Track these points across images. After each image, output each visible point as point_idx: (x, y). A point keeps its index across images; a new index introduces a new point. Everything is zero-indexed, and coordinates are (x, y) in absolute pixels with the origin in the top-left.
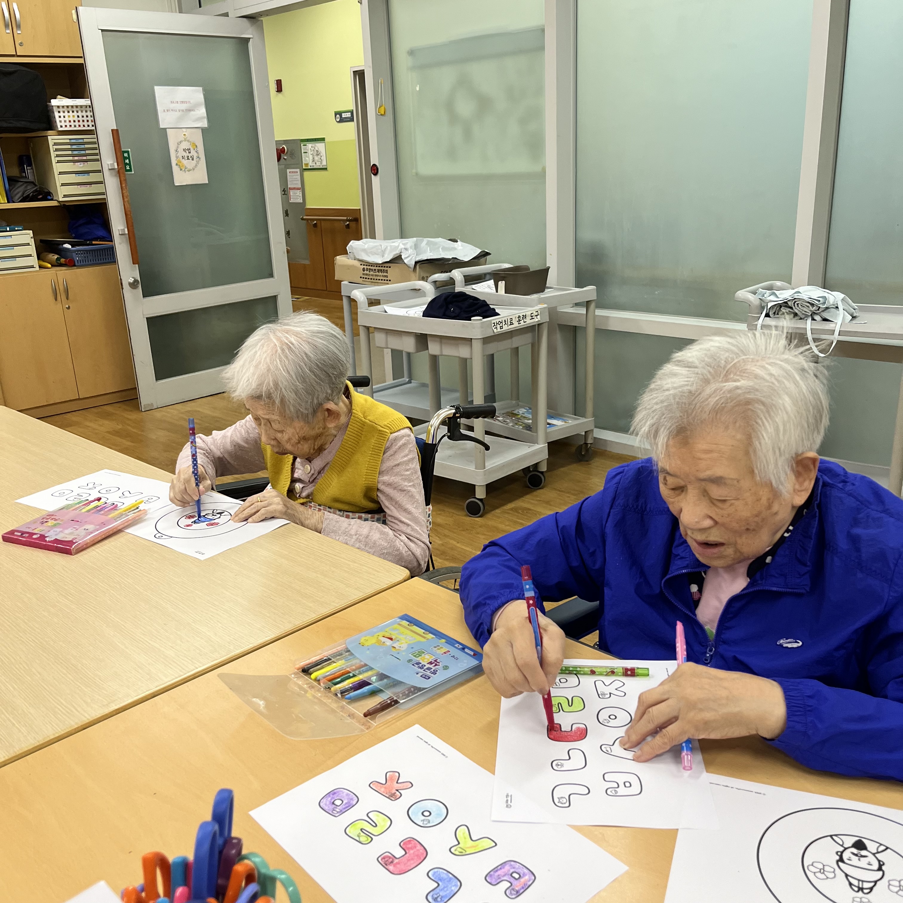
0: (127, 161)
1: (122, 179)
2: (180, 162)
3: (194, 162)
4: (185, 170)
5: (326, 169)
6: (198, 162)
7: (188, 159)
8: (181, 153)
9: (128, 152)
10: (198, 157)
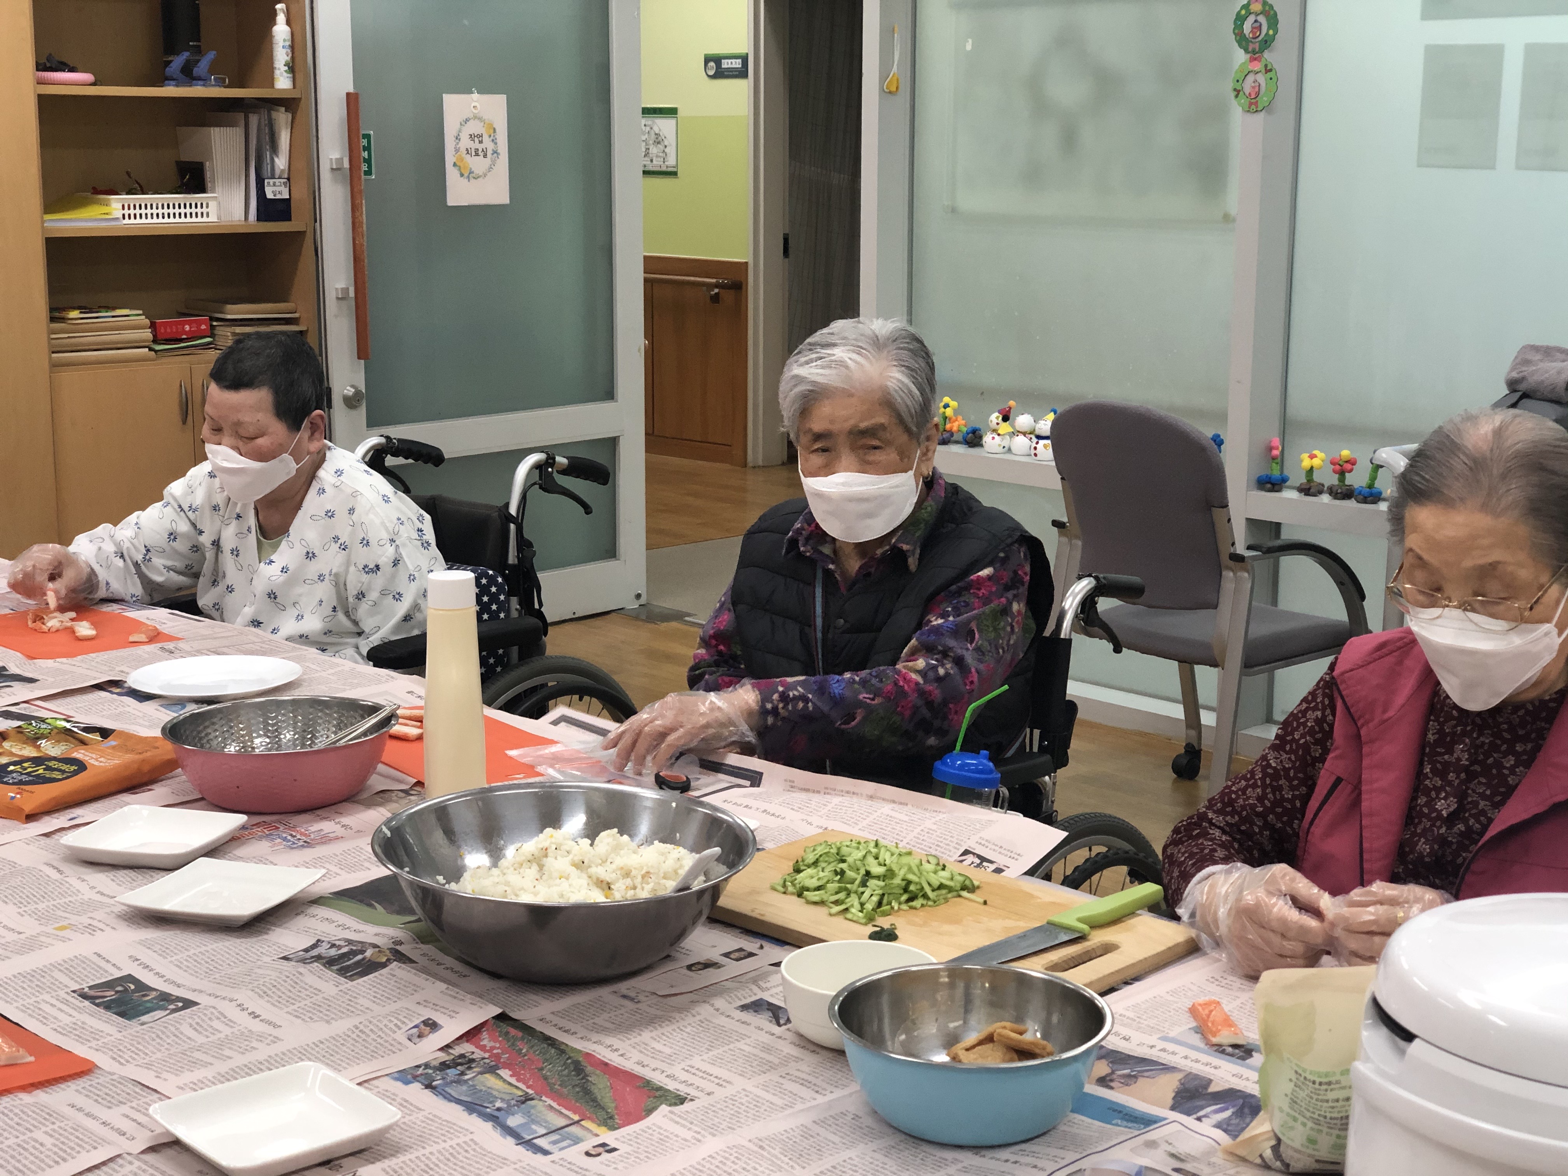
0: (366, 155)
1: (355, 190)
2: (462, 160)
3: (488, 161)
4: (468, 177)
5: (674, 174)
6: (494, 163)
7: (477, 155)
8: (465, 142)
9: (367, 137)
10: (495, 152)
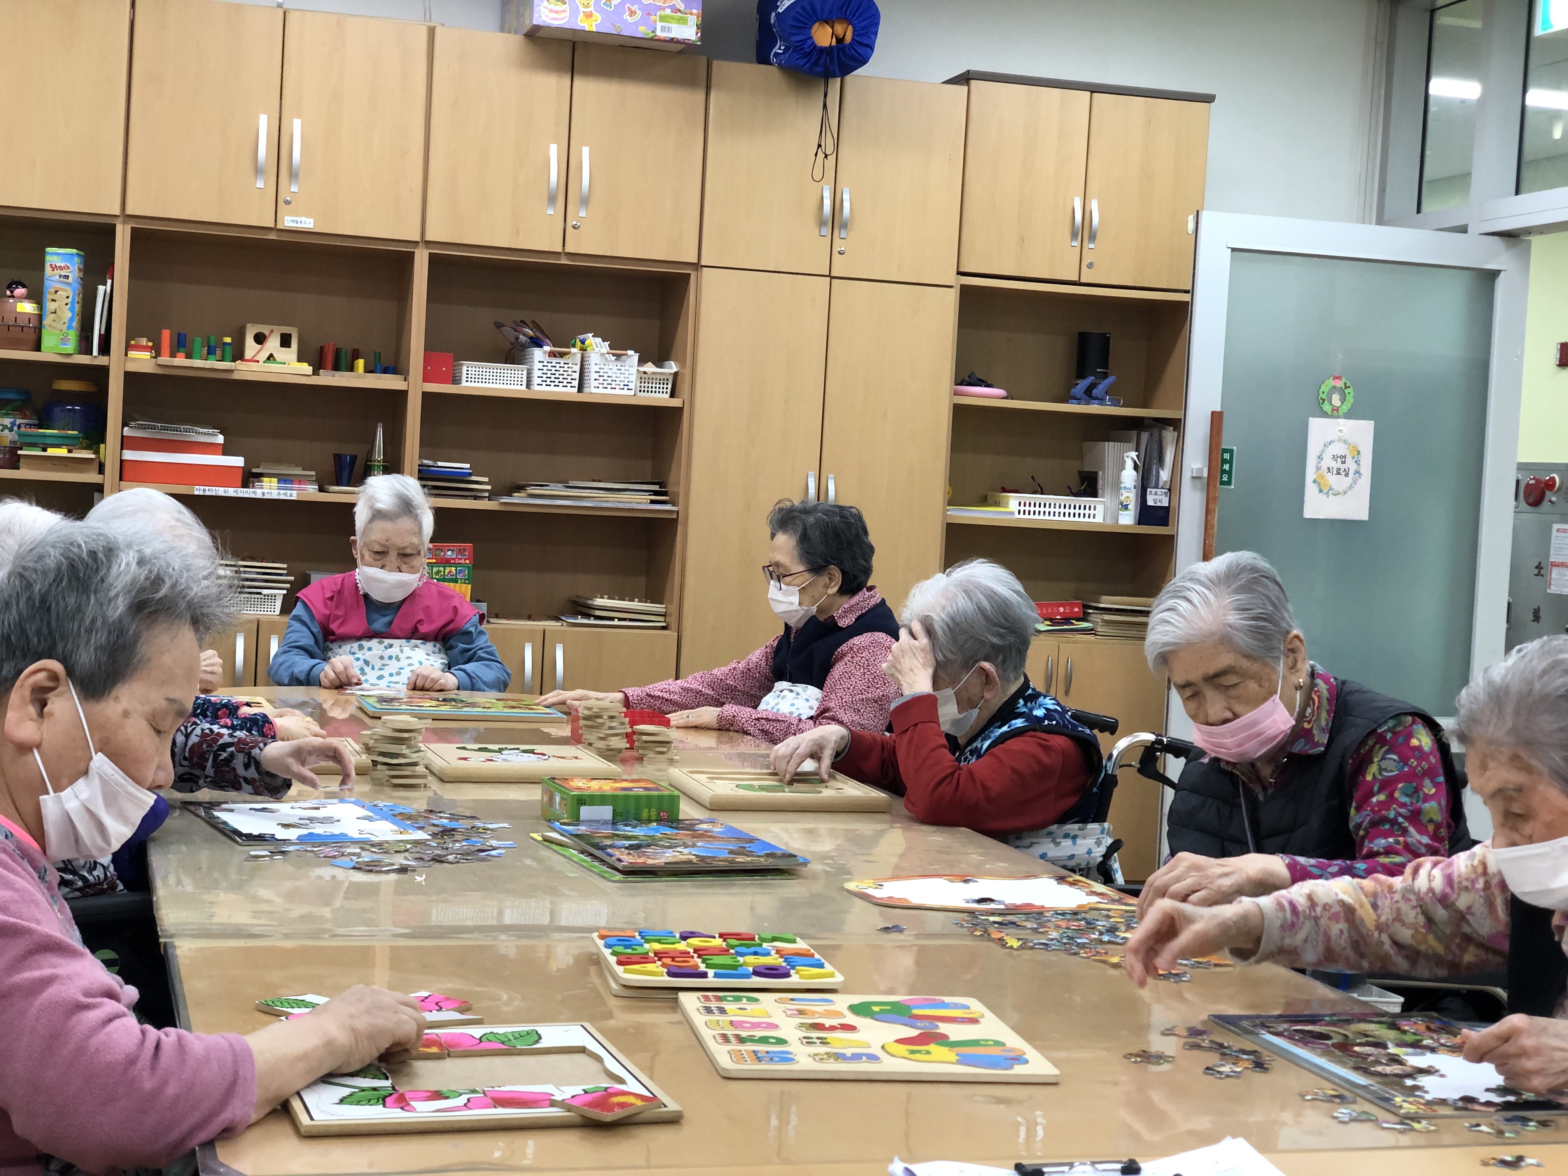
0: (1226, 467)
1: (1211, 496)
2: (1322, 477)
3: (1349, 480)
4: (1327, 493)
6: (1355, 482)
7: (1338, 473)
8: (1328, 462)
9: (1231, 451)
10: (1357, 472)
